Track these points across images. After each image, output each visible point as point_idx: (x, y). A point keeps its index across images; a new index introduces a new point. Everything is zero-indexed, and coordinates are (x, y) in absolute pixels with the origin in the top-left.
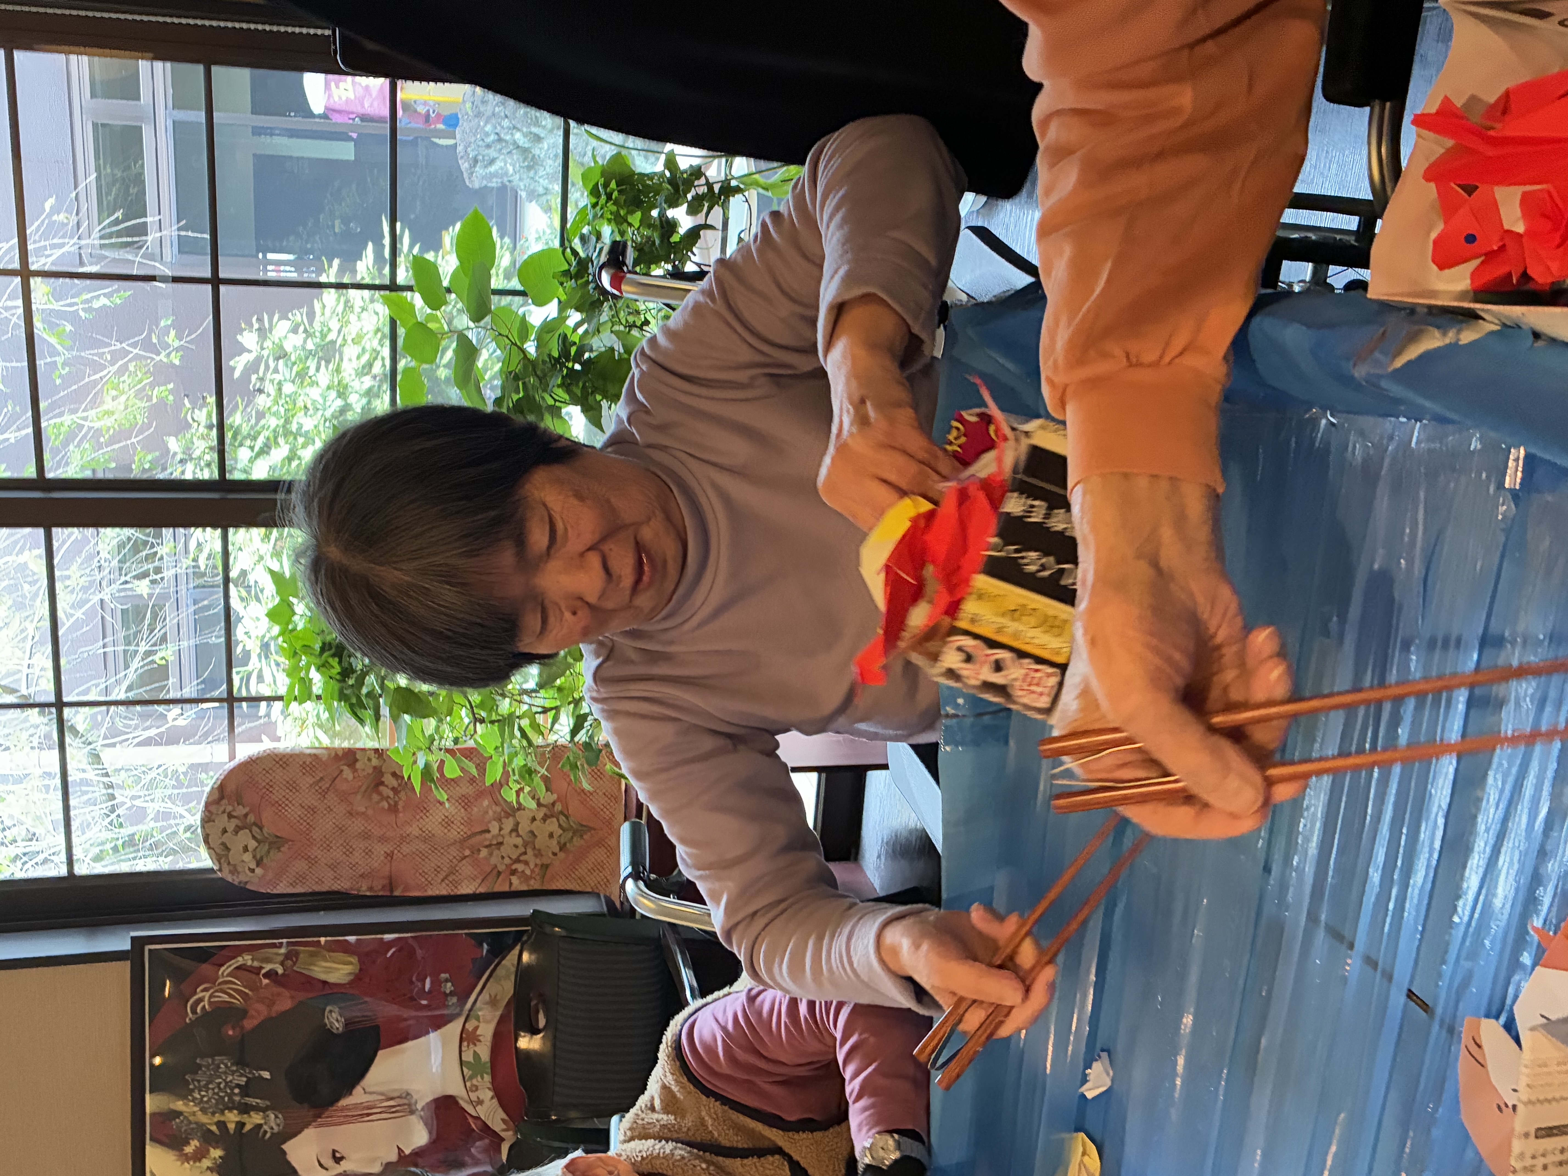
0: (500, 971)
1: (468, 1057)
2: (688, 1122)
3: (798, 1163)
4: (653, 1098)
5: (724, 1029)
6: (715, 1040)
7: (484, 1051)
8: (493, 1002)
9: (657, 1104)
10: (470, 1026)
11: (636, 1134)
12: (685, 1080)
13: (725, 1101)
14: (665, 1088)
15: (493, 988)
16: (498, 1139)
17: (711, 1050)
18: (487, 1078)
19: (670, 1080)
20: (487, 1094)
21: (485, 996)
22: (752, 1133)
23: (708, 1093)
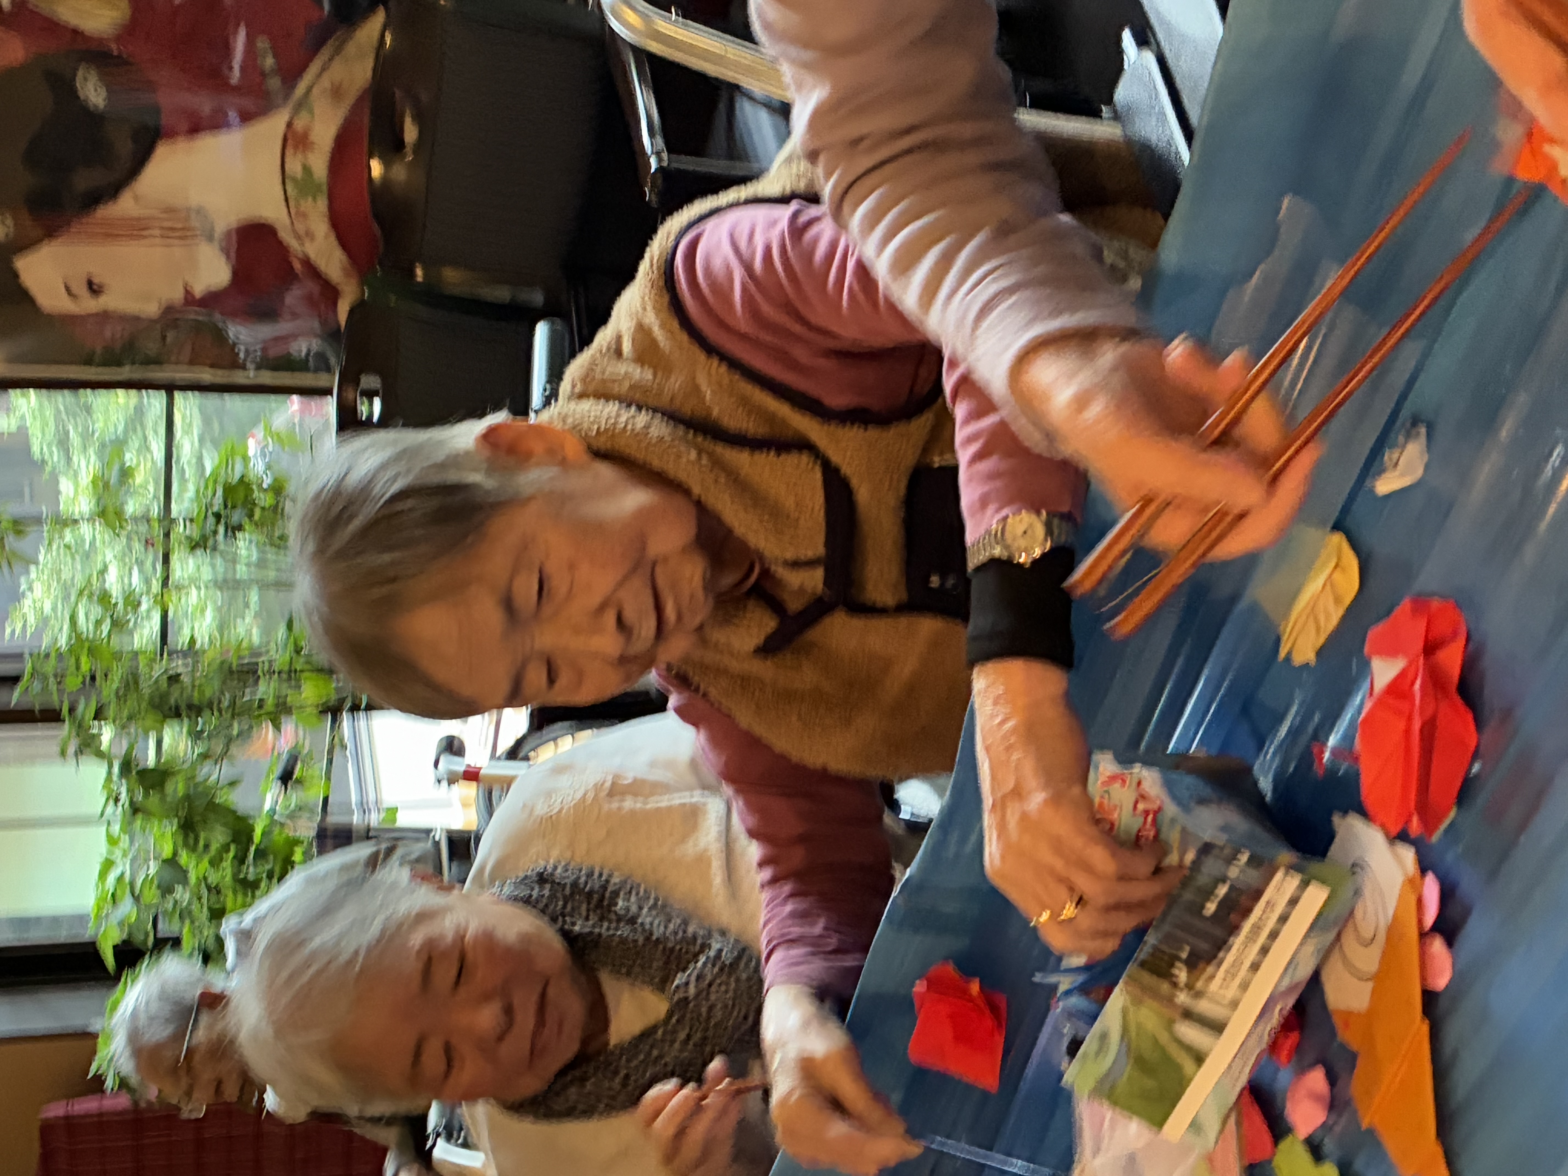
0: (351, 48)
1: (294, 166)
2: (675, 383)
3: (837, 470)
4: (619, 339)
5: (748, 268)
6: (731, 280)
7: (319, 164)
8: (336, 92)
9: (627, 347)
10: (299, 124)
11: (591, 388)
12: (675, 324)
13: (734, 364)
14: (642, 330)
15: (338, 71)
16: (331, 293)
17: (722, 290)
18: (322, 204)
19: (651, 319)
20: (321, 227)
21: (325, 82)
22: (771, 418)
23: (710, 349)
